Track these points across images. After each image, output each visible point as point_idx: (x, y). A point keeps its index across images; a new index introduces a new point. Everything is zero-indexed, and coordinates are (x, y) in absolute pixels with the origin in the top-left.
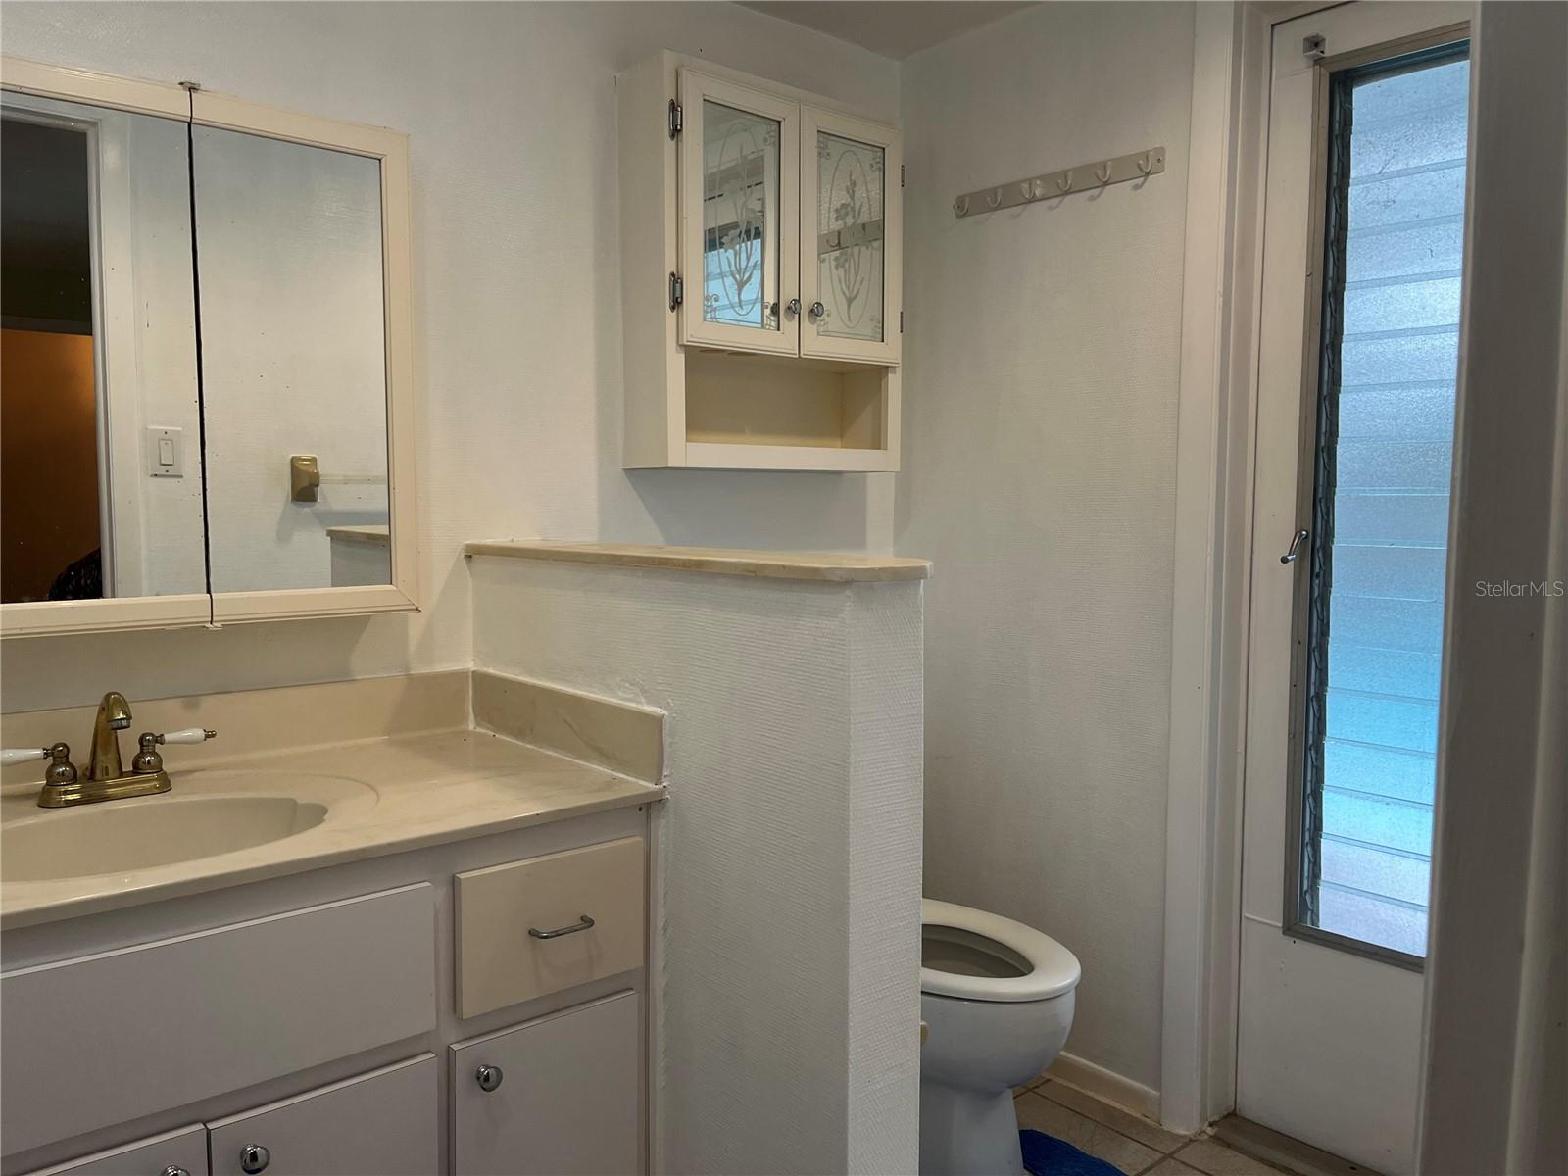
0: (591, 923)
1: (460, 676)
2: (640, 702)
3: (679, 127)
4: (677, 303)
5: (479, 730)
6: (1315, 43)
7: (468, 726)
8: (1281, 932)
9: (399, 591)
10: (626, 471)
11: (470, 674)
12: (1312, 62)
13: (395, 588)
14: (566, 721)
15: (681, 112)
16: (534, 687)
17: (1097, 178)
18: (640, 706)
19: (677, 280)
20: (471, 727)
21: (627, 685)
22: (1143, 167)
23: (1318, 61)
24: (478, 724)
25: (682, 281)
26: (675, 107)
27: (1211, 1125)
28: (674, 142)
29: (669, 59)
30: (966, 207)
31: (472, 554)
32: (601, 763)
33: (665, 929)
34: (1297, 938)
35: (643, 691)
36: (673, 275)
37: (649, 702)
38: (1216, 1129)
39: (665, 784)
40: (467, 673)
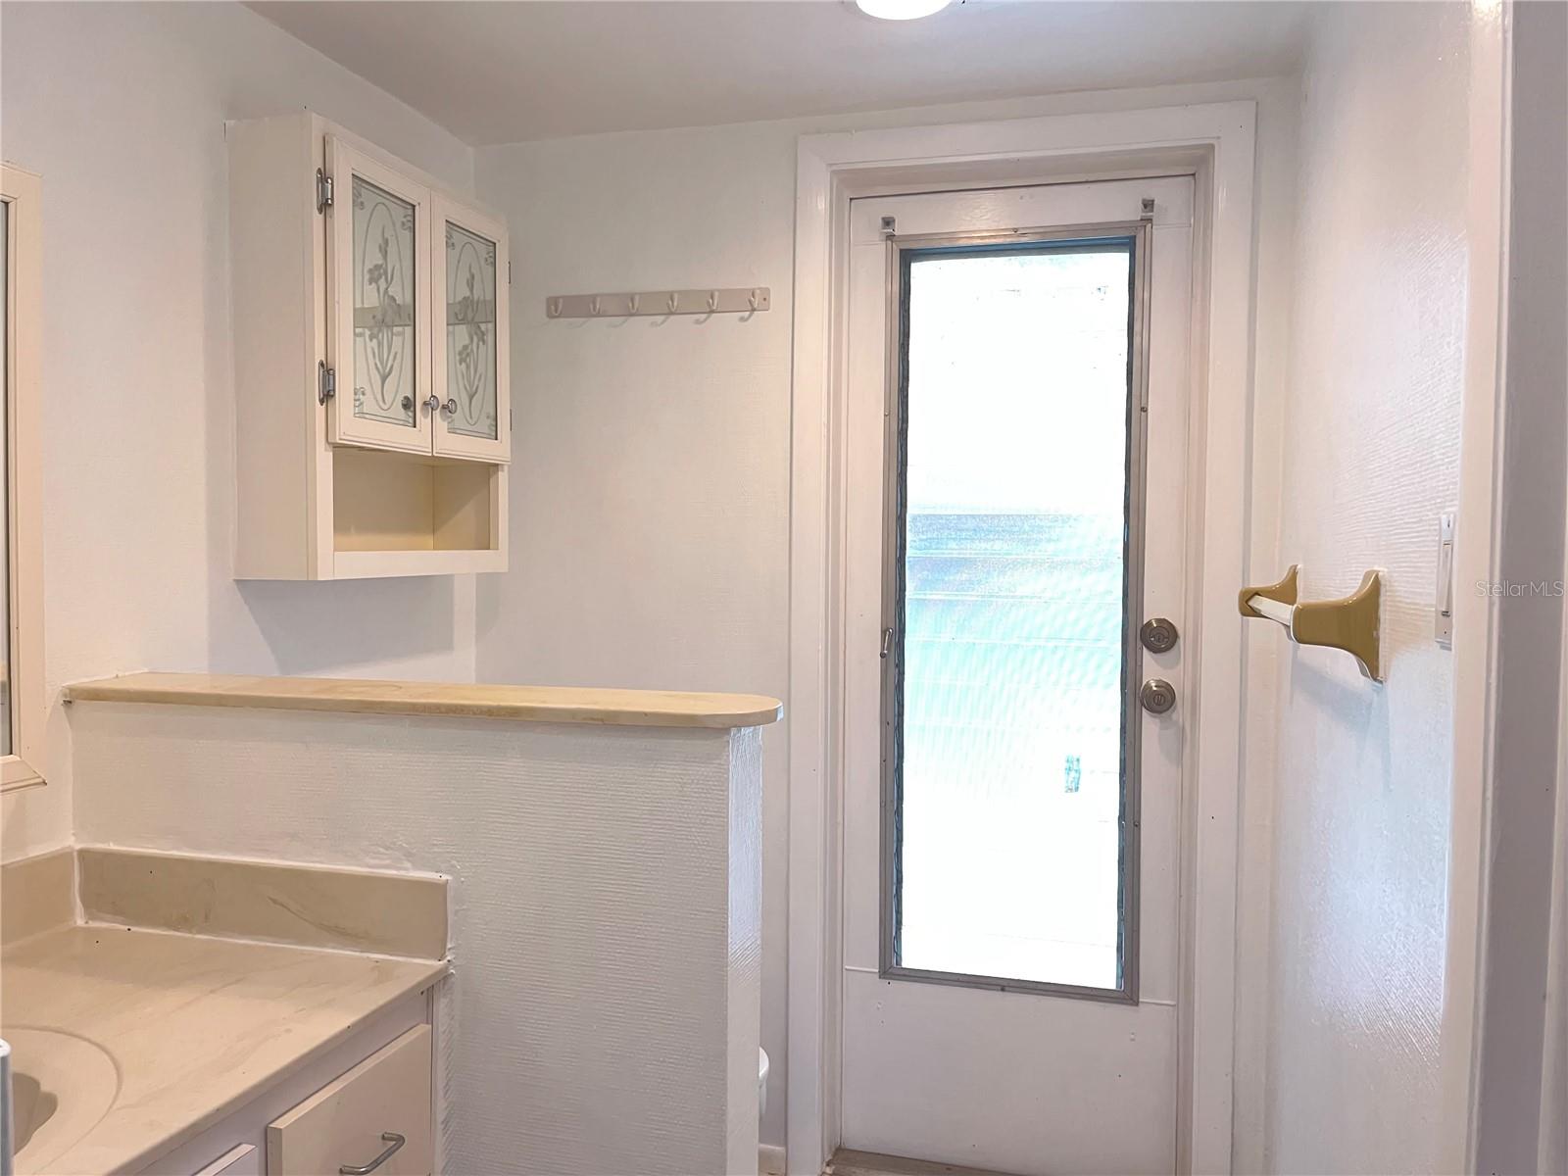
0: (400, 1140)
1: (61, 858)
2: (406, 869)
3: (330, 202)
4: (327, 396)
5: (93, 924)
6: (888, 222)
7: (75, 922)
8: (877, 976)
9: (23, 762)
10: (238, 582)
11: (75, 854)
12: (884, 238)
13: (18, 759)
14: (275, 901)
15: (332, 184)
16: (210, 863)
17: (706, 304)
18: (402, 873)
19: (327, 371)
20: (80, 922)
21: (382, 850)
22: (752, 302)
23: (890, 237)
24: (90, 915)
25: (334, 371)
26: (324, 177)
27: (828, 1165)
28: (322, 216)
29: (317, 123)
30: (562, 307)
31: (71, 699)
32: (344, 947)
33: (446, 1122)
34: (891, 979)
35: (409, 855)
36: (322, 364)
37: (416, 867)
38: (833, 1167)
39: (449, 958)
40: (71, 853)
